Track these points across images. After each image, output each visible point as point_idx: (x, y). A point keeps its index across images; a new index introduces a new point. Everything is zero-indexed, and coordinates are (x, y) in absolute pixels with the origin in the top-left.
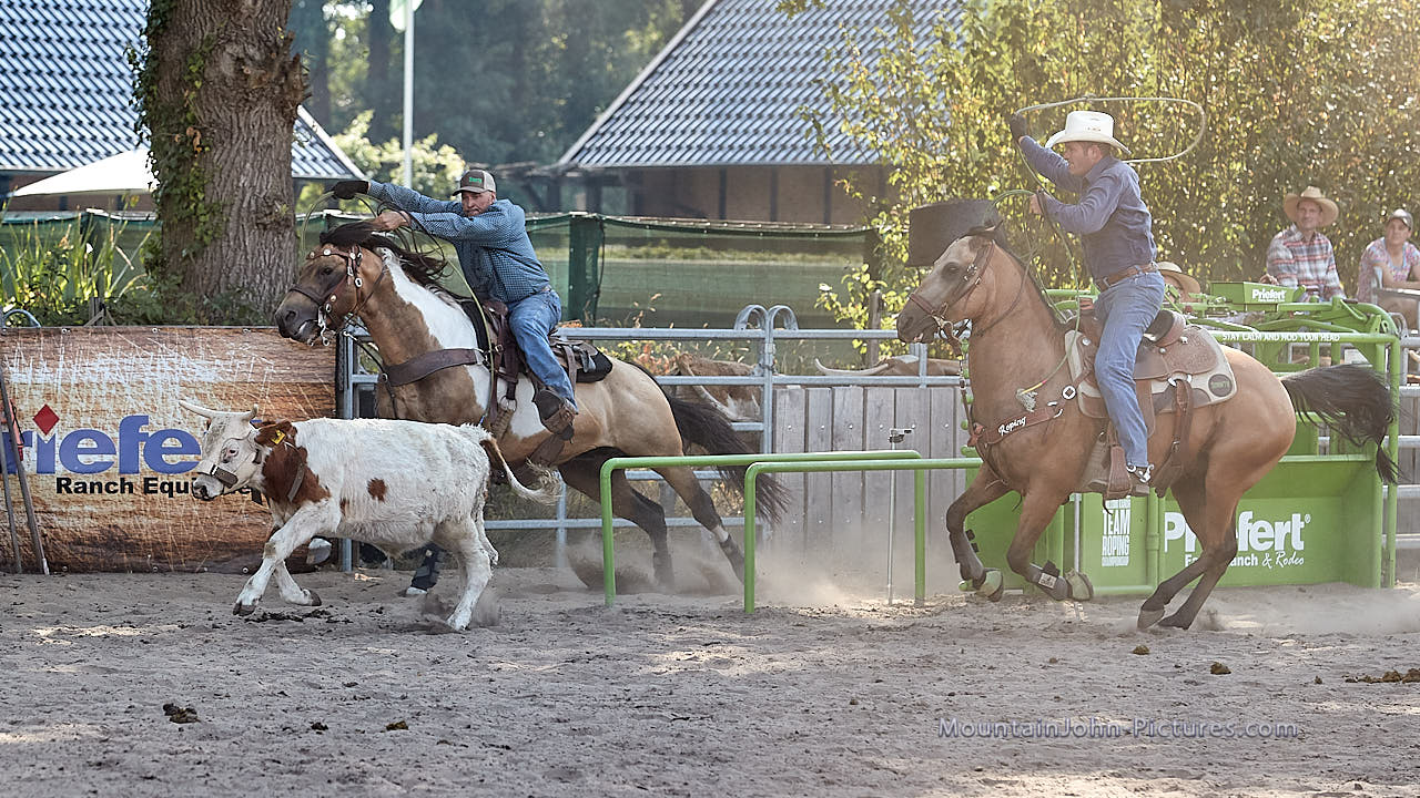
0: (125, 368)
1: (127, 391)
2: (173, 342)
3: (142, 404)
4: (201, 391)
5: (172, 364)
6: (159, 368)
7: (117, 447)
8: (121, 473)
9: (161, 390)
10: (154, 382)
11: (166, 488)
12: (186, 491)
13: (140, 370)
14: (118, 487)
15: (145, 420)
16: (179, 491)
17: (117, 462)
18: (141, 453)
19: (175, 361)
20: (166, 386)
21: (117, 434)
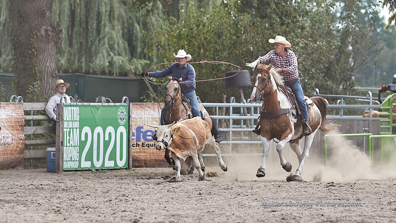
0: (137, 114)
1: (138, 120)
2: (149, 107)
3: (142, 123)
4: (157, 120)
5: (149, 113)
6: (146, 114)
7: (135, 135)
8: (136, 141)
9: (146, 119)
10: (145, 118)
11: (148, 145)
12: (153, 146)
13: (141, 115)
14: (136, 145)
15: (142, 127)
16: (151, 146)
17: (135, 139)
18: (141, 136)
19: (150, 112)
20: (148, 119)
21: (135, 131)
